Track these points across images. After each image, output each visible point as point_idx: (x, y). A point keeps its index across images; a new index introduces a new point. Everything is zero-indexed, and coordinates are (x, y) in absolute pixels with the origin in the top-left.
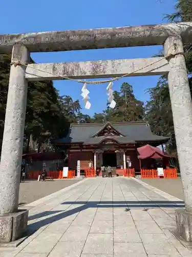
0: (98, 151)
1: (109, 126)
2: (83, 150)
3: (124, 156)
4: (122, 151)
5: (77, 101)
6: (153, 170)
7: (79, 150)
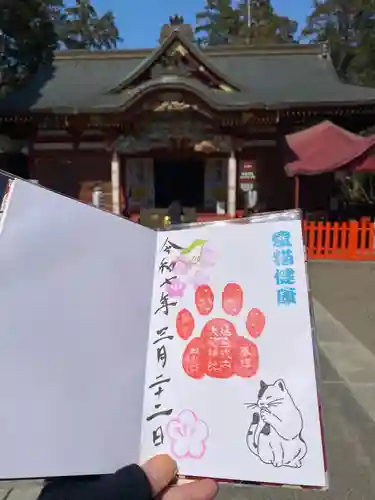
0: (125, 144)
1: (180, 49)
2: (83, 146)
3: (232, 163)
4: (225, 144)
5: (109, 17)
6: (354, 223)
7: (68, 146)
